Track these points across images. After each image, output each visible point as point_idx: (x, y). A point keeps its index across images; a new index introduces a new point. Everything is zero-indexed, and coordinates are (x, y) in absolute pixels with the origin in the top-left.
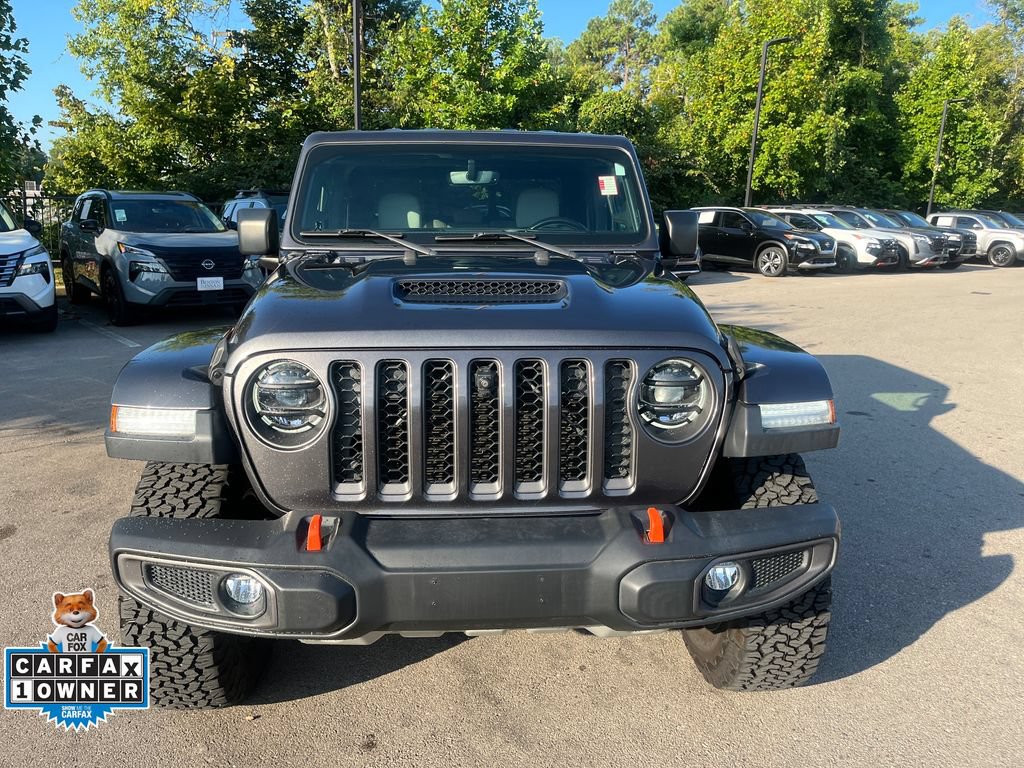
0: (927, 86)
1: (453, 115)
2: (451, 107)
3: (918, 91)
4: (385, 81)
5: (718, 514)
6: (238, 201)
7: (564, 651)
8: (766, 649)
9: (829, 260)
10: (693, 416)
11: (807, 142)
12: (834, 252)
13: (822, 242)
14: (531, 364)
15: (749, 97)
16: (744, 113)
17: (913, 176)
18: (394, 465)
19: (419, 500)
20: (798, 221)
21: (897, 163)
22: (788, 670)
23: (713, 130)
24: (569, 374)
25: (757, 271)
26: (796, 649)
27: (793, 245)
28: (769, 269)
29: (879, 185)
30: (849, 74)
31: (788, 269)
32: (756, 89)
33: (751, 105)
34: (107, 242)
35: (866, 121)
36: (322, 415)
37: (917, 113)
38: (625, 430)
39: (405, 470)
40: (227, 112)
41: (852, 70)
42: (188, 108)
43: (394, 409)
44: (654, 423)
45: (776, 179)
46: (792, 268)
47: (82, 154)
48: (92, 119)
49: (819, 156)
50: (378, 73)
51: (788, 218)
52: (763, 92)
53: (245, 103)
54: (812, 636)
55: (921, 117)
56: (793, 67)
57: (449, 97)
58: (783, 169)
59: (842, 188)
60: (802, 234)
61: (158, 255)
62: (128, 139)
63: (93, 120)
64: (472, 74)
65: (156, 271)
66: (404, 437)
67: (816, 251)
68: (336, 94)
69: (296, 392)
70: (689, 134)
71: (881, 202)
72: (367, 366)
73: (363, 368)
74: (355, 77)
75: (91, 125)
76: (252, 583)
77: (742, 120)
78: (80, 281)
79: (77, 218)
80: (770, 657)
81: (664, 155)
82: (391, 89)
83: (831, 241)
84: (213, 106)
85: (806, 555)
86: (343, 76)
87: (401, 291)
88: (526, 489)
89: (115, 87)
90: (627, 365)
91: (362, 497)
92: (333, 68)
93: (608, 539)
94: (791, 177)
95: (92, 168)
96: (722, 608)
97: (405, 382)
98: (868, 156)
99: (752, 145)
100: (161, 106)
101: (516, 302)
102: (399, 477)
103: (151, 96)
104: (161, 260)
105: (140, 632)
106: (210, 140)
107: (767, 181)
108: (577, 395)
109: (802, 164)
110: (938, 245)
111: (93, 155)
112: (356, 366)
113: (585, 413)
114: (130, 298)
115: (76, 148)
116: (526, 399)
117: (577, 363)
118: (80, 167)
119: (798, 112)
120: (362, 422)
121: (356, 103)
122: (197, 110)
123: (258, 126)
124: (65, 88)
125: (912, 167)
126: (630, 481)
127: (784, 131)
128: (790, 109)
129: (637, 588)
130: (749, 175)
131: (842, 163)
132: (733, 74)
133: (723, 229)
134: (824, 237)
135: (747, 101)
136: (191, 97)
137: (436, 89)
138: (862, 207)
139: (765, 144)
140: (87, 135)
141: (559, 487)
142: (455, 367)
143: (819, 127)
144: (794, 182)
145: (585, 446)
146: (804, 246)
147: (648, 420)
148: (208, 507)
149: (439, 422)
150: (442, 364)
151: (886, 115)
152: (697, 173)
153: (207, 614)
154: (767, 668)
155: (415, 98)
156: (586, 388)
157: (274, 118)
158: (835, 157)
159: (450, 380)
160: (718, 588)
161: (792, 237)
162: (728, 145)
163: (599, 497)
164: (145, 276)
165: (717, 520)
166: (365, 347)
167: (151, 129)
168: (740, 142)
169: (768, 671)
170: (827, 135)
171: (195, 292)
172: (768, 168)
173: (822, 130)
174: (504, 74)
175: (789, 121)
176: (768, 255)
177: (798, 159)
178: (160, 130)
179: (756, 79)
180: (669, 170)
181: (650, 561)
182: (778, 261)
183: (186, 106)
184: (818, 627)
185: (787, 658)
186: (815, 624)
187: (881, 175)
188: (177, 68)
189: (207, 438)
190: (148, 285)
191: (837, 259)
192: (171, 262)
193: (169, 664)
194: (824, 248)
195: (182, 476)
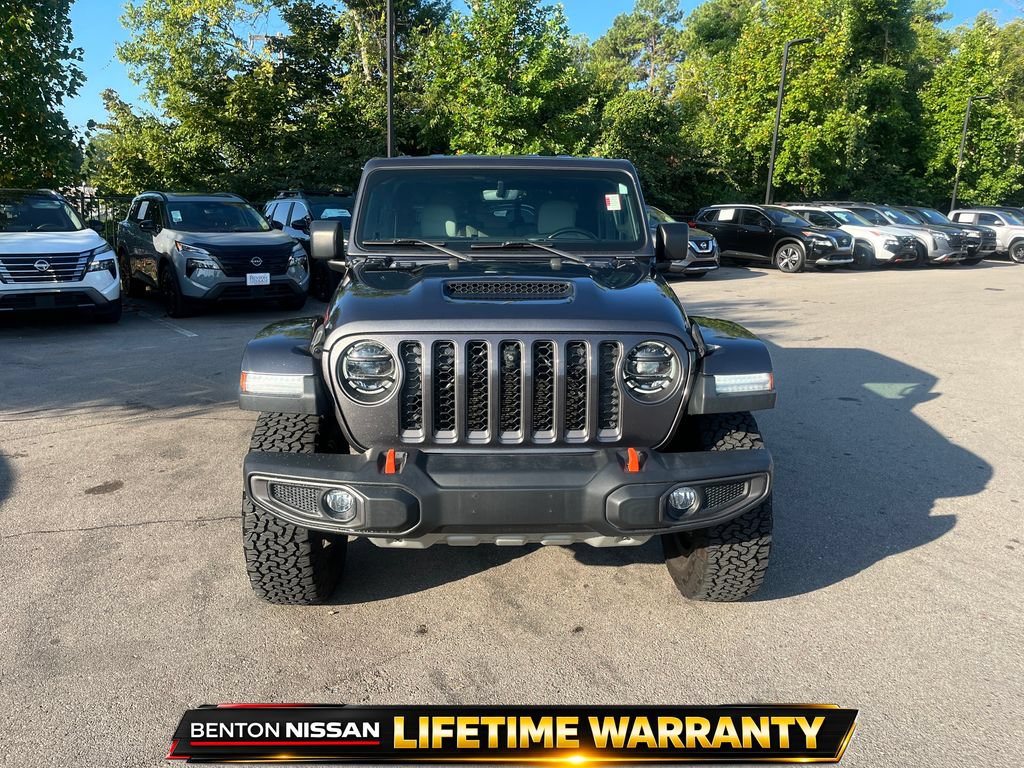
0: (951, 83)
1: (481, 117)
2: (479, 109)
3: (942, 88)
4: (415, 83)
5: (681, 454)
6: (279, 201)
7: (571, 575)
8: (723, 562)
9: (846, 256)
10: (666, 384)
11: (828, 139)
12: (851, 248)
13: (839, 239)
14: (545, 344)
15: (770, 96)
16: (766, 112)
17: (936, 173)
18: (444, 417)
19: (463, 442)
20: (818, 218)
21: (920, 160)
22: (741, 579)
23: (735, 127)
24: (572, 351)
25: (776, 267)
26: (746, 563)
27: (810, 242)
28: (787, 265)
29: (902, 181)
30: (873, 72)
31: (806, 265)
32: (777, 88)
33: (773, 103)
34: (165, 241)
35: (889, 118)
36: (393, 381)
37: (940, 110)
38: (614, 394)
39: (453, 421)
40: (266, 115)
41: (875, 68)
42: (231, 112)
43: (445, 376)
44: (636, 389)
45: (797, 176)
46: (809, 264)
47: (130, 156)
48: (137, 122)
49: (841, 154)
50: (409, 76)
51: (807, 215)
52: (784, 91)
53: (283, 107)
54: (757, 552)
55: (945, 114)
56: (814, 67)
57: (478, 100)
58: (804, 166)
59: (865, 184)
60: (820, 231)
61: (212, 253)
62: (174, 141)
63: (139, 122)
64: (500, 78)
65: (210, 267)
66: (453, 397)
67: (833, 248)
68: (368, 97)
69: (374, 363)
70: (712, 132)
71: (904, 198)
72: (426, 345)
73: (423, 346)
74: (387, 81)
75: (137, 127)
76: (346, 496)
77: (764, 118)
78: (137, 276)
79: (134, 218)
80: (726, 568)
81: (686, 153)
82: (421, 91)
83: (849, 237)
84: (254, 110)
85: (746, 485)
86: (376, 80)
87: (449, 290)
88: (541, 436)
89: (161, 92)
90: (616, 346)
91: (422, 440)
92: (366, 71)
93: (599, 468)
94: (811, 175)
95: (140, 168)
96: (682, 520)
97: (453, 357)
98: (891, 153)
99: (774, 143)
100: (205, 111)
101: (535, 299)
102: (449, 426)
103: (194, 100)
104: (215, 257)
105: (258, 539)
106: (250, 142)
107: (789, 178)
108: (579, 367)
109: (822, 162)
110: (957, 242)
111: (140, 156)
112: (418, 345)
113: (585, 380)
114: (187, 292)
115: (125, 150)
116: (541, 371)
117: (578, 344)
118: (129, 168)
119: (820, 110)
120: (423, 386)
121: (388, 104)
122: (238, 113)
123: (295, 128)
124: (111, 91)
125: (935, 164)
126: (617, 431)
127: (805, 129)
128: (811, 107)
129: (619, 503)
130: (770, 172)
131: (864, 161)
132: (755, 74)
133: (743, 226)
134: (842, 234)
135: (770, 100)
136: (234, 102)
137: (465, 92)
138: (883, 204)
139: (786, 142)
140: (134, 137)
141: (565, 435)
142: (489, 345)
143: (841, 126)
144: (815, 179)
145: (584, 404)
146: (821, 243)
147: (632, 386)
148: (305, 450)
149: (479, 386)
150: (480, 344)
151: (909, 111)
152: (718, 171)
153: (314, 519)
154: (724, 578)
155: (444, 100)
156: (585, 362)
157: (310, 119)
158: (856, 154)
159: (485, 356)
160: (680, 508)
161: (809, 234)
162: (749, 142)
163: (594, 442)
164: (200, 272)
165: (679, 459)
166: (424, 331)
167: (195, 131)
168: (761, 140)
169: (725, 581)
170: (847, 133)
171: (244, 287)
172: (789, 166)
173: (842, 128)
174: (530, 77)
175: (810, 119)
176: (786, 251)
177: (821, 156)
178: (203, 133)
179: (777, 78)
180: (691, 168)
181: (628, 484)
182: (796, 257)
183: (228, 110)
184: (763, 546)
185: (740, 569)
186: (760, 543)
187: (905, 171)
188: (218, 73)
189: (312, 396)
190: (203, 280)
191: (855, 256)
192: (225, 259)
193: (278, 563)
194: (841, 245)
195: (286, 427)
